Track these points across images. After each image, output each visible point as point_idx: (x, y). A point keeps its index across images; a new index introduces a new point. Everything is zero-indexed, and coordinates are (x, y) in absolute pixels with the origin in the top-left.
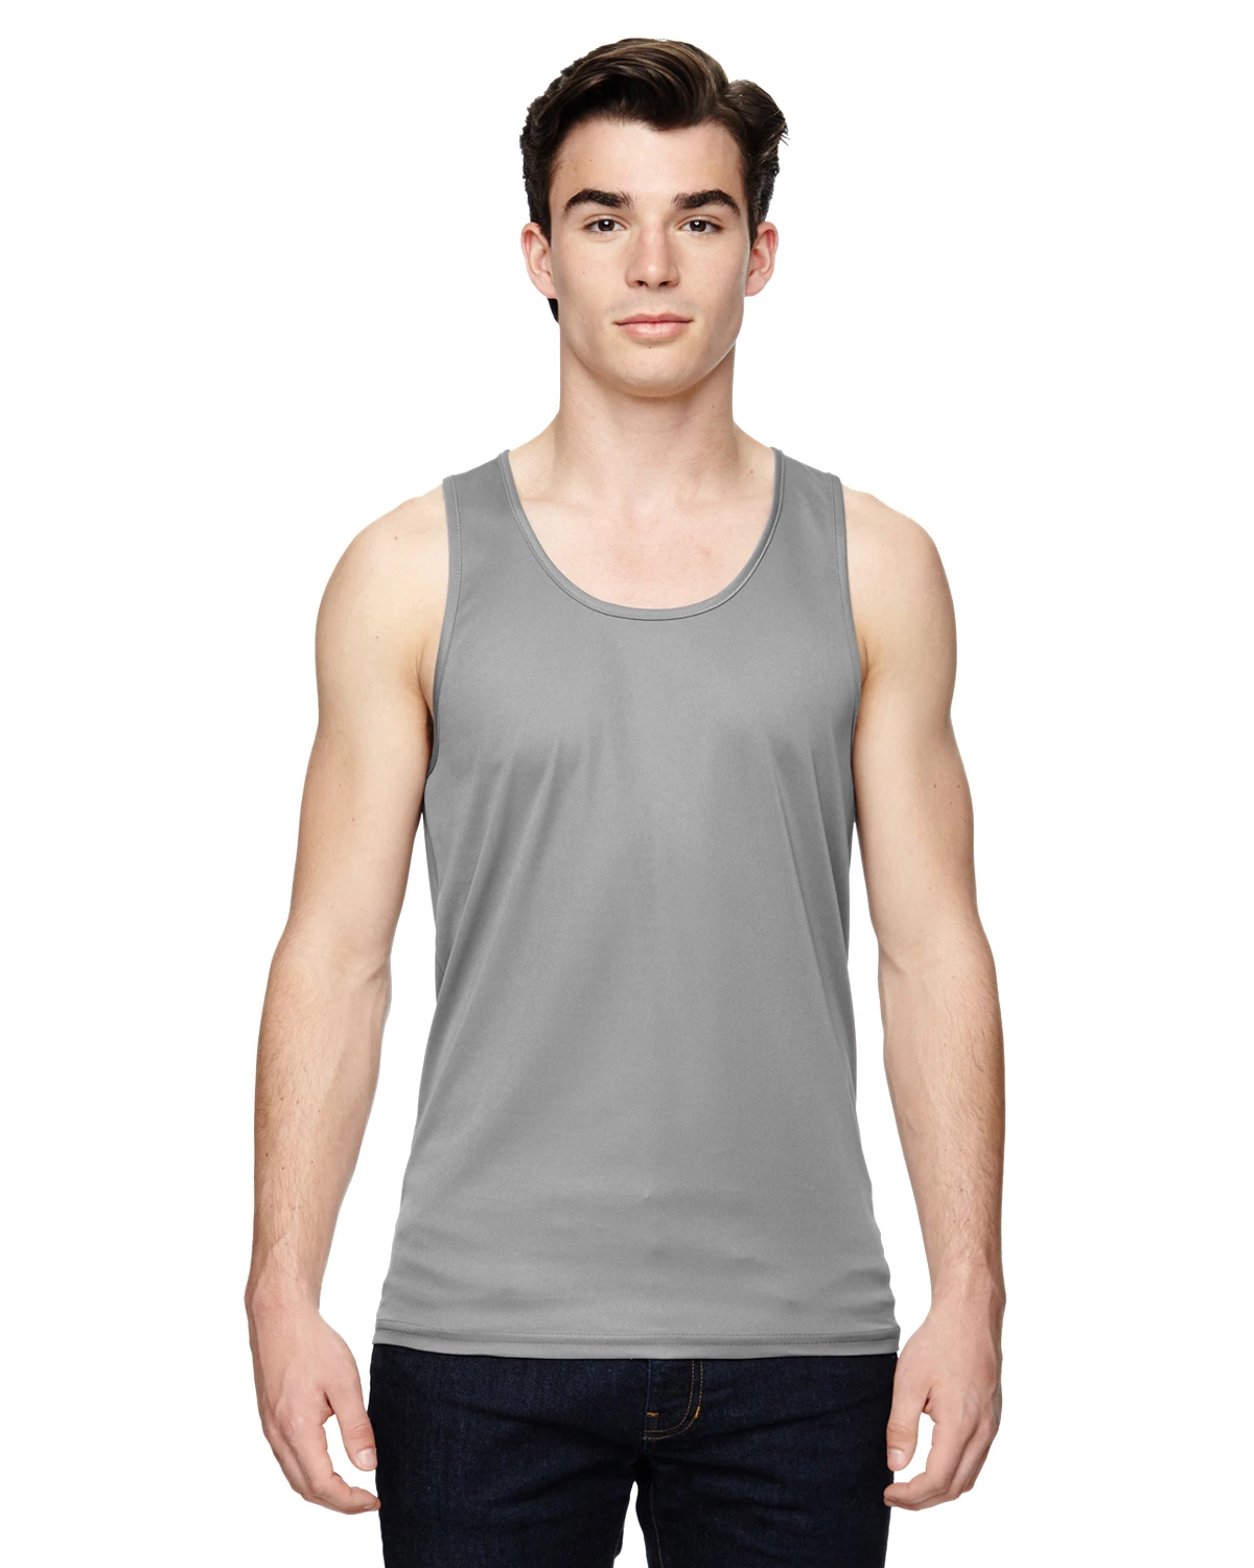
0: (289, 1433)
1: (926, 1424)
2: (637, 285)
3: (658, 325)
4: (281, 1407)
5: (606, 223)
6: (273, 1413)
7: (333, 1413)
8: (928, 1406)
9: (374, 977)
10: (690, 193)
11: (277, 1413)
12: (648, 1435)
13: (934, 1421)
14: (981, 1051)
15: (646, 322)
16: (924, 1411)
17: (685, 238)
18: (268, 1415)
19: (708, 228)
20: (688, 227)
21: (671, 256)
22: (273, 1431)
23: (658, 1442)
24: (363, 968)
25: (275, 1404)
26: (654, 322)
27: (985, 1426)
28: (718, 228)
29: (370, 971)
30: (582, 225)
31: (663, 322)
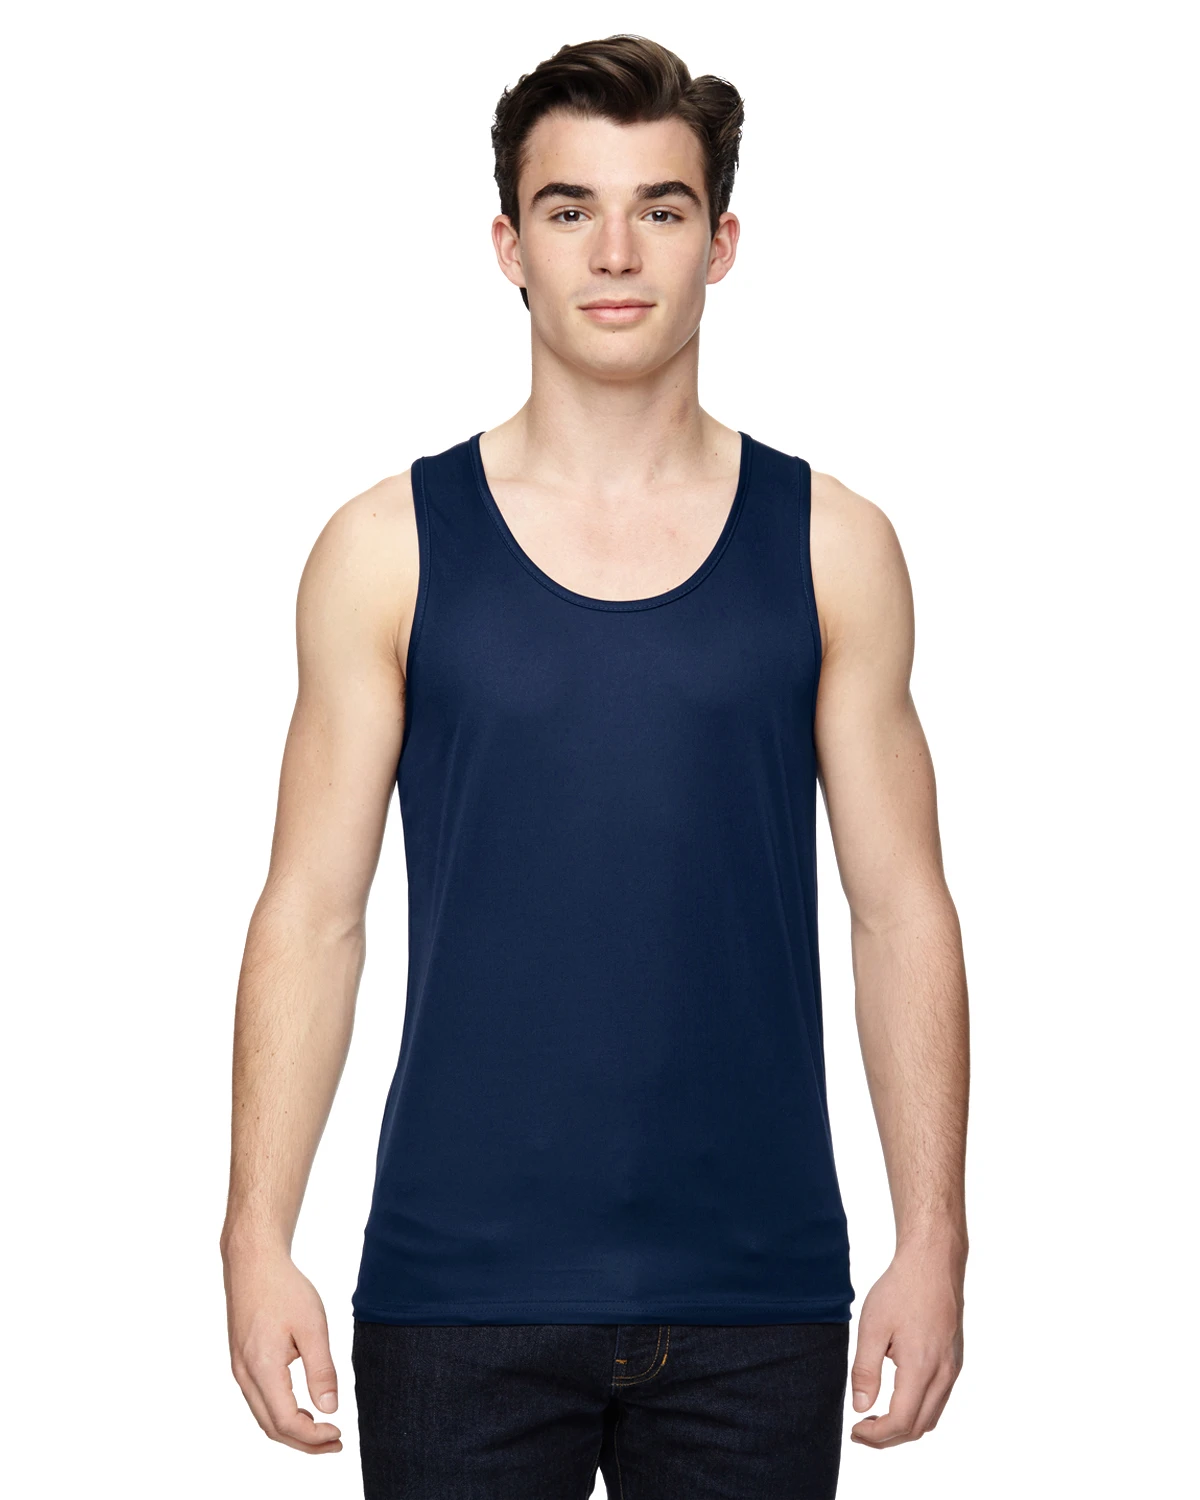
0: (256, 1372)
1: (889, 1366)
2: (600, 272)
3: (621, 311)
4: (249, 1347)
5: (572, 214)
6: (241, 1353)
7: (299, 1355)
8: (891, 1350)
9: (348, 935)
10: (652, 184)
11: (245, 1351)
12: (616, 1381)
13: (896, 1364)
14: (944, 1009)
15: (608, 308)
16: (886, 1354)
17: (647, 227)
18: (236, 1354)
19: (670, 218)
20: (650, 217)
21: (632, 244)
22: (241, 1371)
23: (624, 1388)
24: (337, 928)
25: (244, 1344)
26: (618, 308)
27: (945, 1370)
28: (678, 218)
29: (344, 930)
30: (549, 216)
31: (626, 307)
